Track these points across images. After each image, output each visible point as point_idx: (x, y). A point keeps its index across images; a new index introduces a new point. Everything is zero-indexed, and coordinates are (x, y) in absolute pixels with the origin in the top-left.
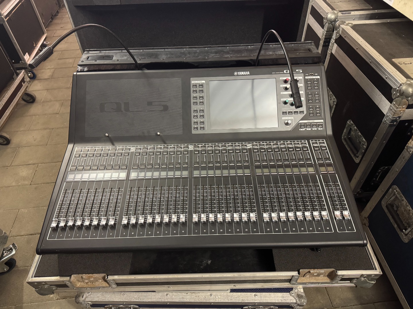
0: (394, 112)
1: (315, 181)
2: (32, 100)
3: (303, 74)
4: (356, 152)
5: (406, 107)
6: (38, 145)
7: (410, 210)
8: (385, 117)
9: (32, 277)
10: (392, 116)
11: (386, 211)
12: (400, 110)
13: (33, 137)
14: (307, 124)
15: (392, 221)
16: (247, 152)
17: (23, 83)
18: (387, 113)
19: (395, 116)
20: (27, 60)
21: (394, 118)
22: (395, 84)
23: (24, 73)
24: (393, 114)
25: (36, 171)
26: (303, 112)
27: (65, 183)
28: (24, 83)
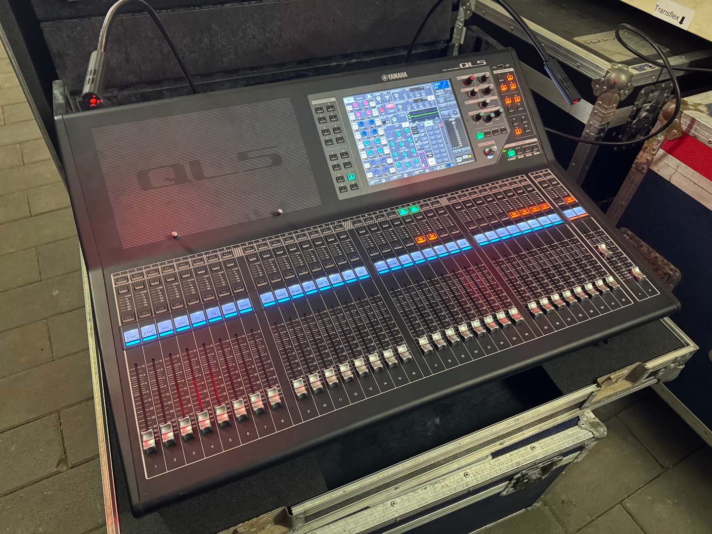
0: (601, 116)
1: (570, 235)
3: (488, 67)
5: (617, 106)
8: (585, 128)
12: (610, 111)
14: (517, 148)
16: (446, 212)
18: (589, 121)
21: (602, 126)
24: (600, 119)
26: (505, 129)
27: (125, 351)
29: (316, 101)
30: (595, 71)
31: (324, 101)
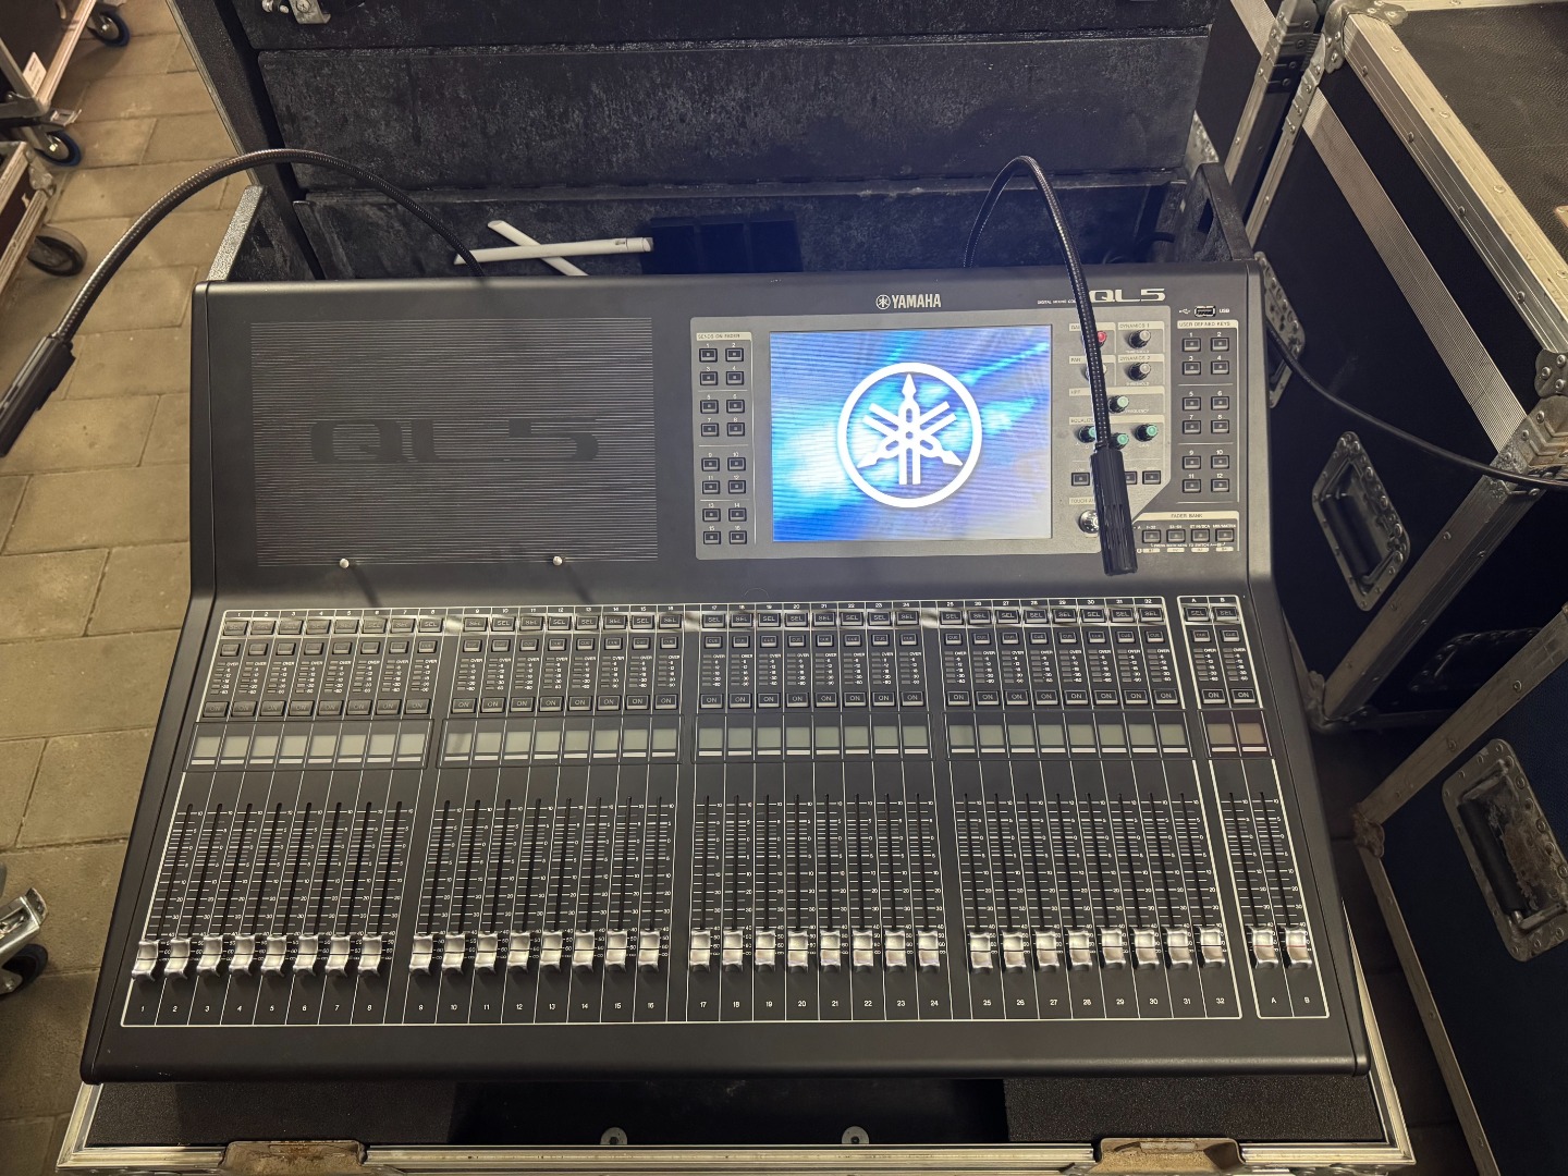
0: (1536, 449)
1: (1184, 791)
2: (69, 265)
3: (1167, 309)
4: (1362, 568)
6: (107, 467)
7: (1550, 852)
8: (1494, 462)
9: (78, 1148)
11: (1457, 823)
12: (1563, 444)
13: (85, 428)
14: (1172, 527)
15: (1475, 865)
16: (917, 647)
17: (24, 199)
18: (1507, 447)
19: (1536, 467)
20: (34, 88)
21: (1532, 473)
22: (1555, 336)
23: (24, 151)
24: (1531, 455)
25: (103, 575)
26: (1157, 475)
27: (184, 774)
28: (30, 198)
29: (706, 333)
30: (1552, 329)
31: (724, 336)
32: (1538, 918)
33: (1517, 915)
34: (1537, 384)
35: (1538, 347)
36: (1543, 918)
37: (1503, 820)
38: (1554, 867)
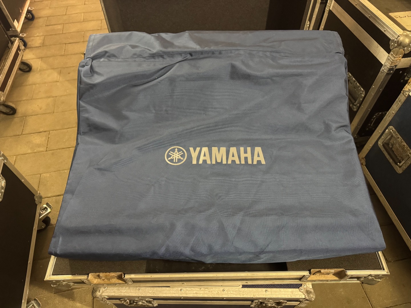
0: (392, 61)
2: (28, 69)
4: (353, 101)
5: (402, 56)
6: (45, 114)
7: (404, 145)
8: (383, 67)
10: (389, 65)
11: (383, 149)
12: (397, 59)
15: (388, 157)
17: (19, 51)
18: (385, 63)
20: (16, 27)
21: (391, 67)
22: (393, 36)
23: (18, 40)
24: (391, 63)
25: (49, 138)
30: (393, 35)
32: (403, 162)
33: (398, 163)
34: (390, 47)
35: (389, 39)
36: (404, 162)
37: (392, 145)
38: (405, 149)
